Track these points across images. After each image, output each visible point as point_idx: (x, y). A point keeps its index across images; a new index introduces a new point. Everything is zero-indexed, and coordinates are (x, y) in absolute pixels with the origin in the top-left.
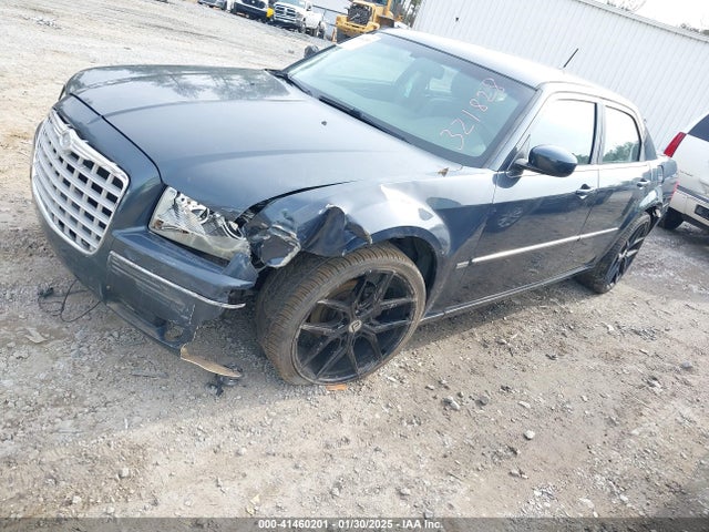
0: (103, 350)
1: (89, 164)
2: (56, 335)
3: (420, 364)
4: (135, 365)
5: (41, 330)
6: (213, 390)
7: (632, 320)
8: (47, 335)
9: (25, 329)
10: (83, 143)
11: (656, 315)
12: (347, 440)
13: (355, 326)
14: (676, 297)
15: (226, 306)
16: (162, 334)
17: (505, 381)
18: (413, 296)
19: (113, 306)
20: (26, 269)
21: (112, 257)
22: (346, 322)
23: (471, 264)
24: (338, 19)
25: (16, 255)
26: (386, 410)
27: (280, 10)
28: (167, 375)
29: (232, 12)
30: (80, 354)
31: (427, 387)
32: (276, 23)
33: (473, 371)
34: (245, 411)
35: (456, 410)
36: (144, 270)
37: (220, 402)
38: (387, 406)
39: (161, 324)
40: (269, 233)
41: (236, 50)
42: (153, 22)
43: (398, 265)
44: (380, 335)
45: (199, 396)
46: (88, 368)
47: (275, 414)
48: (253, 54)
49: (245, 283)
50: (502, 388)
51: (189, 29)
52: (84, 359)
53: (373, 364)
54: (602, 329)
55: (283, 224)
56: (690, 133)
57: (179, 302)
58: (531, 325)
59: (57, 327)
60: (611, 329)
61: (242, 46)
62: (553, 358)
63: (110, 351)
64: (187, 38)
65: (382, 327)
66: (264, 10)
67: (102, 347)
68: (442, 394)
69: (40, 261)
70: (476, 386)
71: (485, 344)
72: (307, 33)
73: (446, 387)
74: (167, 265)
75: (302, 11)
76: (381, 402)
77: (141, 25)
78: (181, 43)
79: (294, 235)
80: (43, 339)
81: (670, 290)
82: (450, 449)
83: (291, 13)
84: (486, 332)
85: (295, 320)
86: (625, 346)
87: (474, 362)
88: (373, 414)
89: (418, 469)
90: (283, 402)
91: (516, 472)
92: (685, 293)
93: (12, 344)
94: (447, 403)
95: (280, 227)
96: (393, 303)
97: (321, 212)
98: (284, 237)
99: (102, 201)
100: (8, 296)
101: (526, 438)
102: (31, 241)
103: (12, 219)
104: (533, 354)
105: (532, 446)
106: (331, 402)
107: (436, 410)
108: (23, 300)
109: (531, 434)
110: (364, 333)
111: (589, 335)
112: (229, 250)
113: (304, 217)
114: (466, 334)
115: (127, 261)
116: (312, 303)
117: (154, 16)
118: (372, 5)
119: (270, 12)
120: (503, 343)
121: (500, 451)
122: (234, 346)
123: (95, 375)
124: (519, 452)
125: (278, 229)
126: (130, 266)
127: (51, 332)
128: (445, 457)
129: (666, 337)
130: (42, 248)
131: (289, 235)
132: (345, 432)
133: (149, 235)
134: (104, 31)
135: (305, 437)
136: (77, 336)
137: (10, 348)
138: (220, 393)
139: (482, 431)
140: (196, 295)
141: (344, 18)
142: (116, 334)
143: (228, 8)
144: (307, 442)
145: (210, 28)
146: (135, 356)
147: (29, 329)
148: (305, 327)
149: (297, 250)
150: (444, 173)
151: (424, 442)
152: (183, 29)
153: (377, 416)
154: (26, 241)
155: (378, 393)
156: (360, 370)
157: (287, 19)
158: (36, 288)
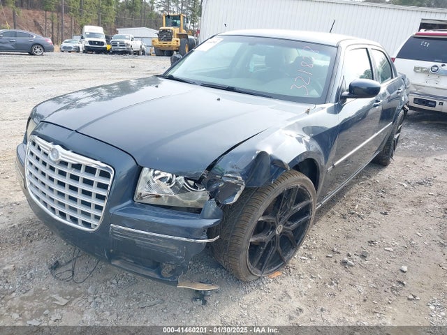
0: (111, 295)
1: (77, 167)
2: (75, 295)
3: (314, 242)
4: (138, 300)
5: (62, 294)
6: (199, 302)
7: (413, 176)
8: (68, 297)
9: (50, 298)
10: (69, 153)
11: (423, 170)
12: (301, 310)
13: (279, 229)
14: (427, 156)
15: (207, 241)
16: (159, 273)
17: (368, 237)
18: (309, 198)
19: (116, 263)
20: (32, 252)
21: (113, 228)
22: (274, 228)
23: (334, 167)
24: (153, 41)
25: (21, 245)
26: (313, 280)
27: (115, 44)
28: (163, 301)
29: (84, 52)
30: (97, 304)
31: (327, 257)
32: (114, 53)
33: (348, 237)
34: (226, 310)
35: (352, 266)
36: (140, 231)
37: (207, 310)
38: (312, 277)
39: (157, 266)
40: (223, 181)
41: (99, 74)
42: (40, 68)
43: (300, 180)
44: (295, 231)
45: (191, 309)
46: (108, 313)
47: (246, 306)
48: (109, 73)
49: (215, 220)
50: (369, 242)
51: (65, 68)
52: (102, 307)
53: (292, 251)
54: (401, 187)
55: (231, 173)
56: (398, 57)
57: (173, 247)
58: (362, 197)
59: (72, 289)
60: (406, 186)
61: (101, 71)
62: (385, 214)
63: (117, 296)
64: (67, 73)
65: (295, 225)
66: (104, 46)
67: (109, 294)
68: (339, 258)
69: (39, 244)
70: (354, 246)
71: (344, 217)
72: (135, 54)
73: (338, 253)
74: (159, 223)
75: (129, 42)
76: (306, 276)
77: (34, 72)
78: (63, 77)
79: (240, 178)
80: (67, 301)
81: (421, 153)
82: (365, 295)
83: (122, 44)
84: (339, 209)
85: (247, 237)
86: (419, 194)
87: (345, 231)
88: (306, 286)
89: (355, 316)
90: (247, 296)
91: (411, 297)
92: (430, 153)
93: (46, 312)
94: (344, 263)
95: (230, 175)
96: (299, 207)
97: (254, 158)
98: (234, 181)
99: (94, 190)
100: (28, 275)
101: (403, 271)
102: (27, 231)
103: (7, 219)
104: (373, 214)
105: (409, 275)
106: (277, 287)
107: (341, 270)
108: (40, 276)
109: (405, 268)
110: (284, 233)
111: (396, 192)
112: (195, 201)
113: (243, 164)
114: (329, 213)
115: (126, 229)
116: (255, 222)
117: (39, 65)
118: (172, 28)
119: (108, 47)
120: (353, 213)
121: (394, 285)
122: (196, 266)
123: (114, 316)
124: (405, 283)
125: (228, 177)
126: (129, 231)
127: (70, 294)
128: (365, 301)
129: (437, 181)
130: (37, 234)
131: (237, 179)
132: (297, 305)
133: (135, 206)
134: (12, 81)
135: (275, 317)
136: (89, 291)
137: (46, 315)
138: (205, 302)
139: (376, 276)
140: (185, 239)
141: (157, 40)
142: (115, 281)
143: (81, 50)
144: (277, 320)
145: (77, 64)
146: (135, 294)
147: (54, 296)
148: (252, 240)
149: (242, 188)
150: (308, 112)
151: (347, 295)
152: (60, 68)
153: (310, 287)
154: (24, 233)
155: (301, 270)
156: (286, 258)
157: (120, 49)
158: (45, 264)
